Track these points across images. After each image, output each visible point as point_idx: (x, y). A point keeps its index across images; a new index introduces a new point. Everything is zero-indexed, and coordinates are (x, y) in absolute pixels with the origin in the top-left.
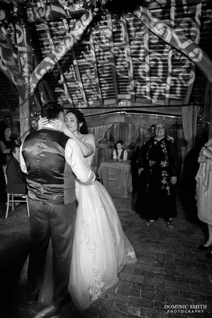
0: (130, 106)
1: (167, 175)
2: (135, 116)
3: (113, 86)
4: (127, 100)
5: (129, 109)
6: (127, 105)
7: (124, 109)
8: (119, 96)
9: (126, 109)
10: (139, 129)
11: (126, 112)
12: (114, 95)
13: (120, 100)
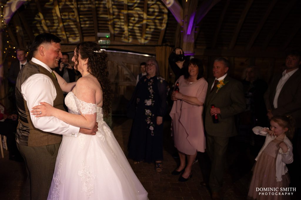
0: (110, 44)
1: (150, 115)
2: (114, 54)
3: (93, 24)
4: (106, 38)
5: (108, 47)
6: (106, 43)
7: (103, 47)
8: (99, 34)
9: (105, 47)
10: (117, 66)
11: (105, 50)
12: (94, 33)
13: (100, 38)
